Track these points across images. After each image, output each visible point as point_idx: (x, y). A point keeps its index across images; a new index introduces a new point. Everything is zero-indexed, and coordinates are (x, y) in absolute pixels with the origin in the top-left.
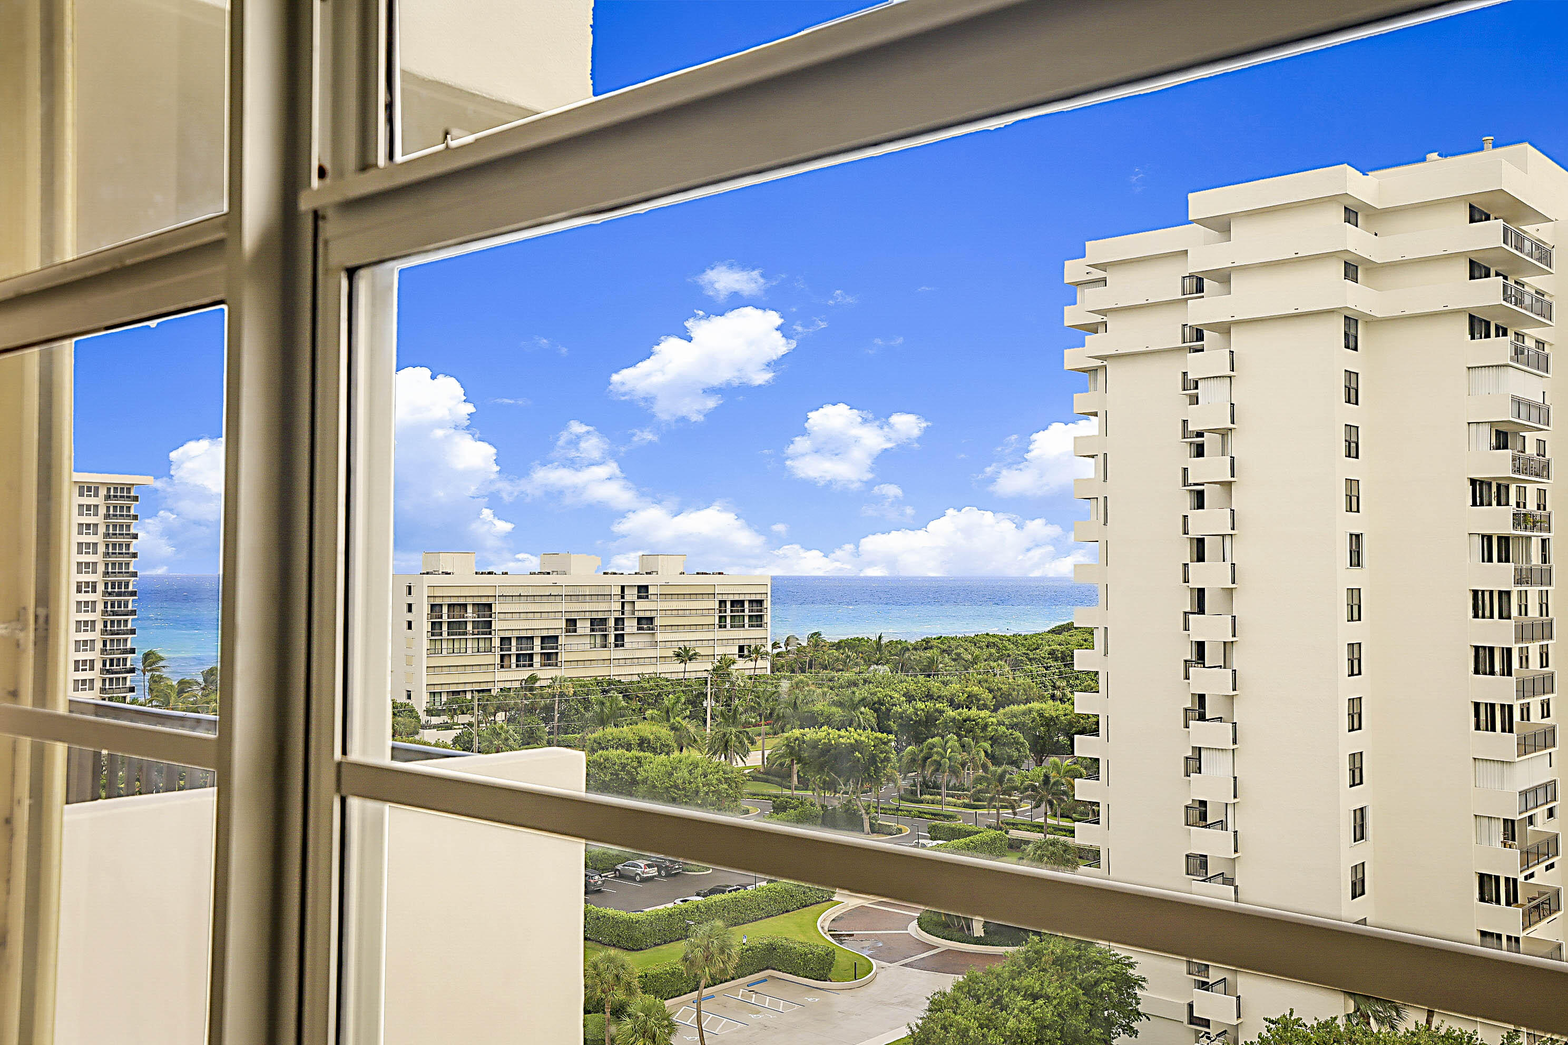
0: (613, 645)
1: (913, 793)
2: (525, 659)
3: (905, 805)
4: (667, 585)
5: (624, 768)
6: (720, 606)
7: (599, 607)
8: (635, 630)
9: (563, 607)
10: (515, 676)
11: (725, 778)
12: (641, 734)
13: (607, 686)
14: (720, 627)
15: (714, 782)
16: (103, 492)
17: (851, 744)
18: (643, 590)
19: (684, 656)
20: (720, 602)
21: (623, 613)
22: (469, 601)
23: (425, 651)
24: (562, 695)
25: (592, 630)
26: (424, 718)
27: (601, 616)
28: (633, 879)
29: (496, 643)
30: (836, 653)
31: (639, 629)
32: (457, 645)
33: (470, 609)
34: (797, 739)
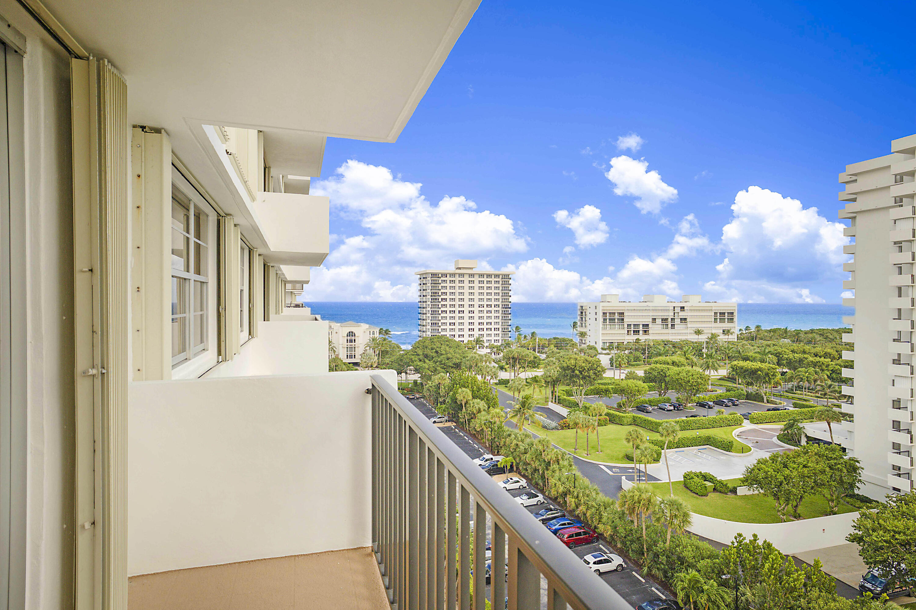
0: (670, 328)
1: (792, 390)
2: (636, 332)
3: (786, 394)
4: (692, 306)
5: (662, 371)
6: (715, 314)
7: (664, 315)
8: (679, 323)
9: (651, 314)
10: (632, 338)
11: (701, 377)
12: (673, 360)
13: (666, 343)
14: (715, 322)
15: (696, 378)
16: (501, 277)
17: (757, 368)
18: (682, 308)
19: (698, 332)
20: (715, 313)
21: (674, 317)
22: (616, 312)
23: (601, 328)
24: (649, 345)
25: (662, 322)
26: (600, 351)
27: (665, 317)
28: (664, 410)
29: (626, 326)
30: (766, 334)
31: (681, 322)
32: (612, 326)
33: (616, 314)
34: (735, 365)
